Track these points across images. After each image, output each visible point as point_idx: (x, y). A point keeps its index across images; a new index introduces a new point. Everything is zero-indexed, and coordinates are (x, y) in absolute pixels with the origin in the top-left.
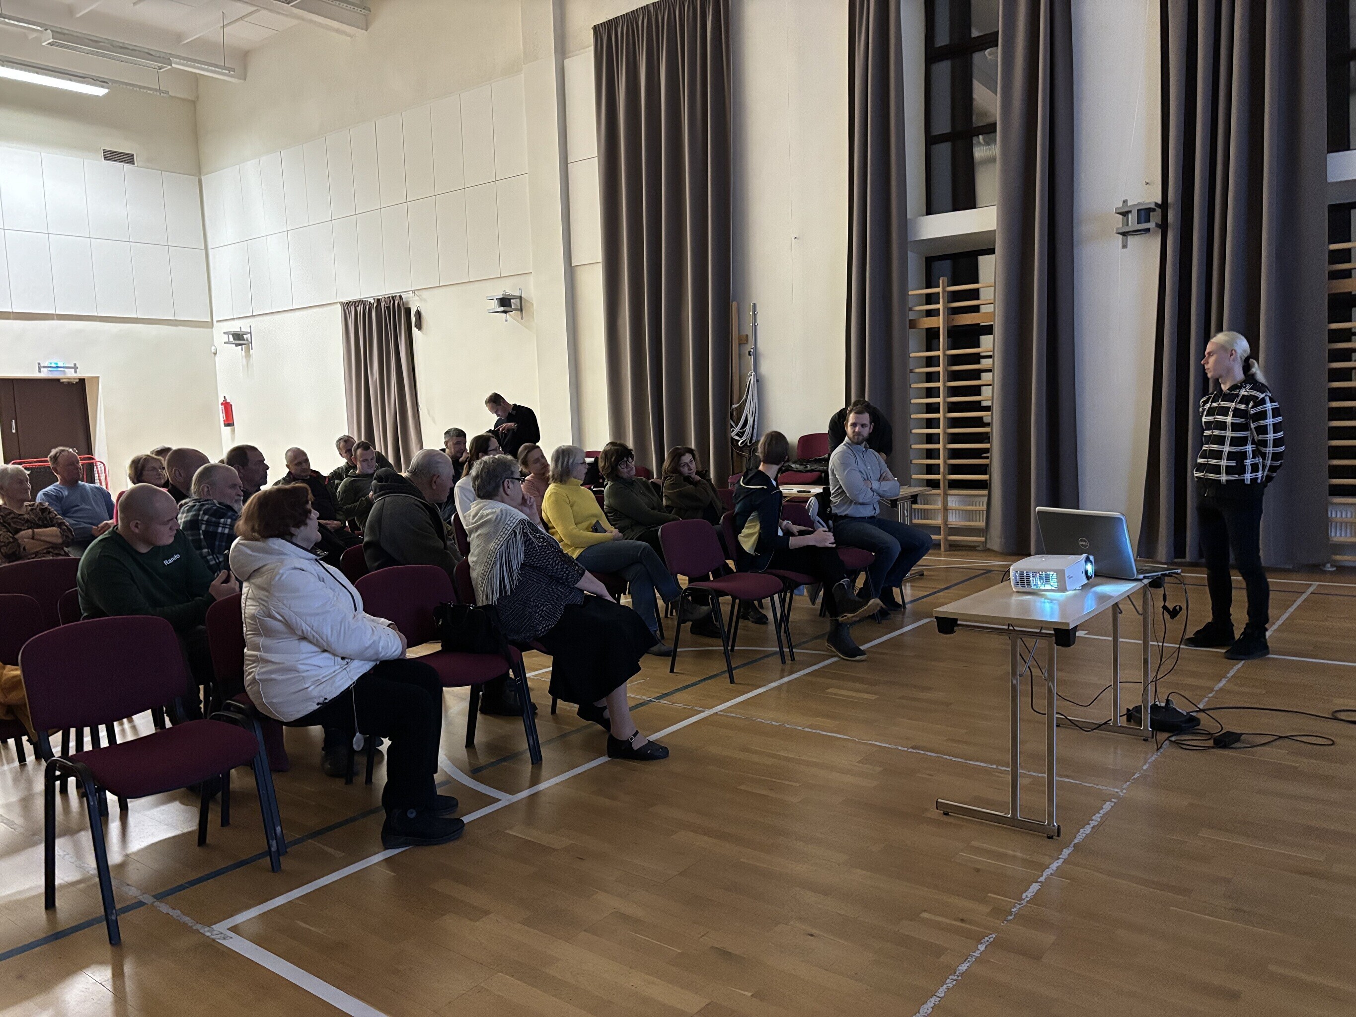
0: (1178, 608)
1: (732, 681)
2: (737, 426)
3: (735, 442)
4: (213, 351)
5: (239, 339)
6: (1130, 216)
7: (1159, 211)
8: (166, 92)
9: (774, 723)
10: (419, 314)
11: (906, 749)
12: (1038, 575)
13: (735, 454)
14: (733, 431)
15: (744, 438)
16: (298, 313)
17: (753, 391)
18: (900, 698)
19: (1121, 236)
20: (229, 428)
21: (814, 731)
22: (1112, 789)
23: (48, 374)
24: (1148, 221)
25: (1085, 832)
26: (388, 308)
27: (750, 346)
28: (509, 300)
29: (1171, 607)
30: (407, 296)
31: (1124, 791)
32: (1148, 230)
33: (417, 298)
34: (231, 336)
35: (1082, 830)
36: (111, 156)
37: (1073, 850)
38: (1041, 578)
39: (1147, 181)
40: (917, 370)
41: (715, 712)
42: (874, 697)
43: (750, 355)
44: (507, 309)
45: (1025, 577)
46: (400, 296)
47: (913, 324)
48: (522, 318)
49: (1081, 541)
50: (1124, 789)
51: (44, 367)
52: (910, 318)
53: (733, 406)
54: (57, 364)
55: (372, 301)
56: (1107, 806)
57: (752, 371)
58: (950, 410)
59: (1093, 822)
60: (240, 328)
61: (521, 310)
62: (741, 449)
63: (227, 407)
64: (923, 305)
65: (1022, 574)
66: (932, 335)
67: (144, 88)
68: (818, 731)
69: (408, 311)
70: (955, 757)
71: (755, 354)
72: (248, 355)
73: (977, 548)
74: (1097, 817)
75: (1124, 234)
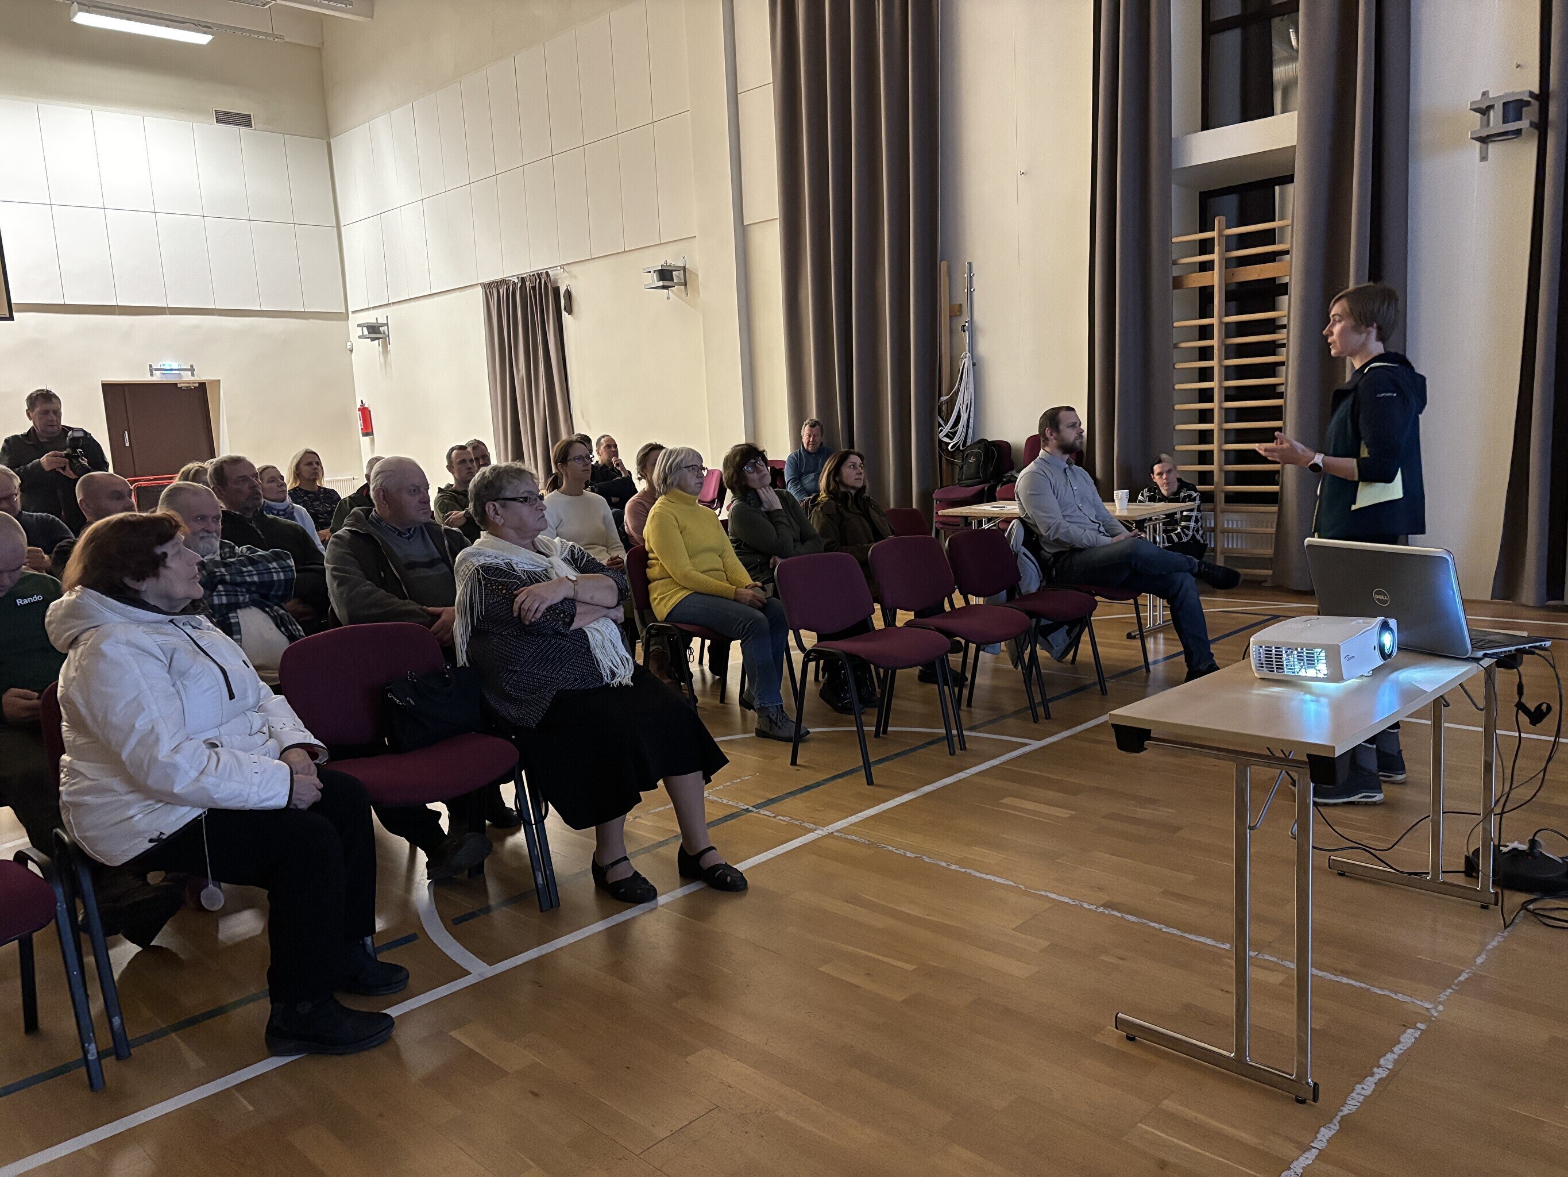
0: (1544, 707)
1: (870, 782)
2: (946, 424)
3: (944, 445)
4: (349, 347)
5: (375, 332)
6: (1492, 113)
7: (1536, 104)
8: (281, 37)
9: (908, 854)
10: (569, 294)
11: (1093, 907)
12: (1295, 652)
13: (944, 460)
14: (942, 430)
15: (955, 440)
16: (436, 299)
17: (968, 378)
18: (1106, 817)
19: (1478, 144)
20: (367, 438)
21: (963, 870)
22: (1419, 1003)
23: (162, 377)
24: (1519, 118)
25: (1363, 1092)
26: (534, 288)
27: (965, 318)
28: (671, 272)
29: (1532, 706)
30: (554, 272)
31: (1441, 1008)
32: (1518, 132)
33: (566, 274)
34: (365, 329)
35: (1358, 1087)
36: (224, 118)
37: (1338, 1131)
38: (1300, 659)
39: (1519, 63)
40: (1183, 345)
41: (830, 831)
42: (1065, 813)
43: (964, 331)
44: (667, 283)
45: (1274, 656)
46: (547, 273)
47: (1178, 283)
48: (687, 294)
49: (1378, 593)
50: (1440, 1003)
51: (157, 370)
52: (1174, 275)
53: (942, 398)
54: (170, 366)
55: (516, 281)
56: (1408, 1038)
57: (967, 352)
58: (1228, 399)
59: (1380, 1070)
60: (377, 318)
61: (685, 284)
62: (952, 454)
63: (365, 413)
64: (1196, 256)
65: (1268, 650)
66: (1206, 295)
67: (254, 32)
68: (969, 871)
69: (556, 291)
70: (1168, 925)
71: (971, 329)
72: (385, 351)
73: (1263, 584)
74: (1388, 1061)
75: (1484, 140)
